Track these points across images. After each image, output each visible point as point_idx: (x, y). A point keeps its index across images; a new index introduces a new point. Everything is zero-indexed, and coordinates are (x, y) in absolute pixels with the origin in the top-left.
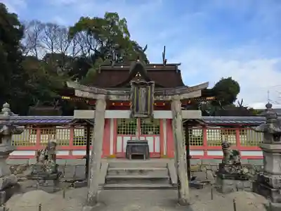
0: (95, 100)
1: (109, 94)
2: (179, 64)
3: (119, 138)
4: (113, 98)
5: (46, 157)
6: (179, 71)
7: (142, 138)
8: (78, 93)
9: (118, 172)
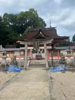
0: (25, 45)
1: (28, 43)
2: (56, 27)
3: (33, 54)
4: (29, 44)
5: (14, 59)
6: (56, 30)
7: (40, 54)
8: (21, 43)
9: (32, 63)
